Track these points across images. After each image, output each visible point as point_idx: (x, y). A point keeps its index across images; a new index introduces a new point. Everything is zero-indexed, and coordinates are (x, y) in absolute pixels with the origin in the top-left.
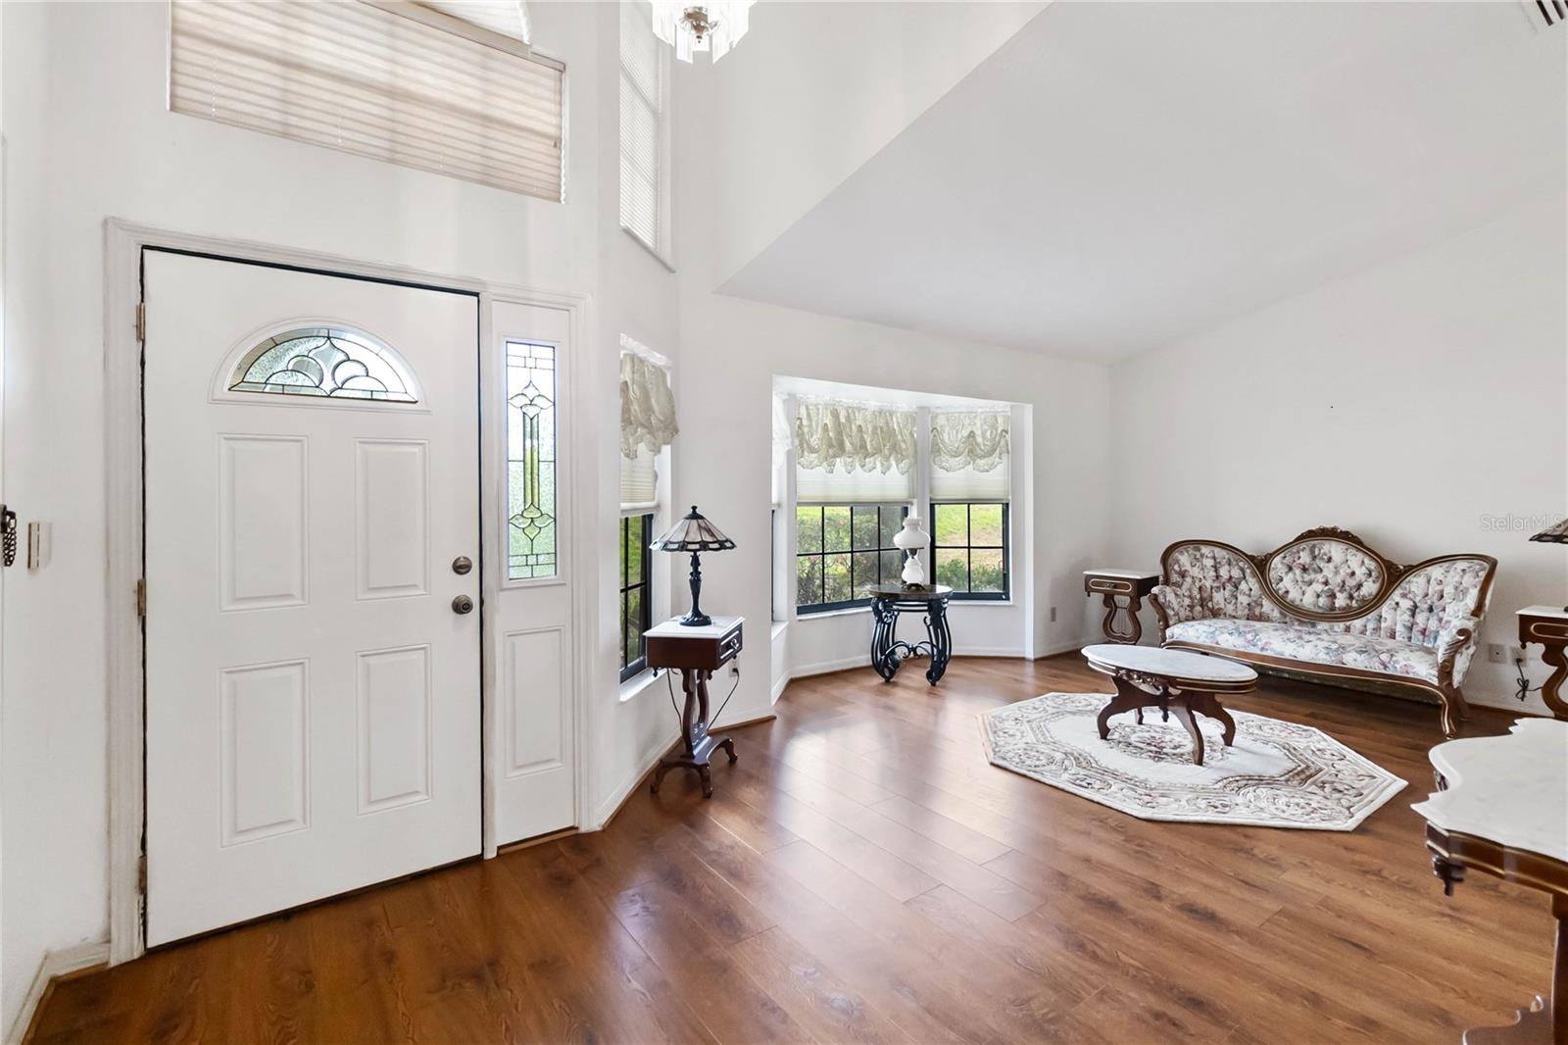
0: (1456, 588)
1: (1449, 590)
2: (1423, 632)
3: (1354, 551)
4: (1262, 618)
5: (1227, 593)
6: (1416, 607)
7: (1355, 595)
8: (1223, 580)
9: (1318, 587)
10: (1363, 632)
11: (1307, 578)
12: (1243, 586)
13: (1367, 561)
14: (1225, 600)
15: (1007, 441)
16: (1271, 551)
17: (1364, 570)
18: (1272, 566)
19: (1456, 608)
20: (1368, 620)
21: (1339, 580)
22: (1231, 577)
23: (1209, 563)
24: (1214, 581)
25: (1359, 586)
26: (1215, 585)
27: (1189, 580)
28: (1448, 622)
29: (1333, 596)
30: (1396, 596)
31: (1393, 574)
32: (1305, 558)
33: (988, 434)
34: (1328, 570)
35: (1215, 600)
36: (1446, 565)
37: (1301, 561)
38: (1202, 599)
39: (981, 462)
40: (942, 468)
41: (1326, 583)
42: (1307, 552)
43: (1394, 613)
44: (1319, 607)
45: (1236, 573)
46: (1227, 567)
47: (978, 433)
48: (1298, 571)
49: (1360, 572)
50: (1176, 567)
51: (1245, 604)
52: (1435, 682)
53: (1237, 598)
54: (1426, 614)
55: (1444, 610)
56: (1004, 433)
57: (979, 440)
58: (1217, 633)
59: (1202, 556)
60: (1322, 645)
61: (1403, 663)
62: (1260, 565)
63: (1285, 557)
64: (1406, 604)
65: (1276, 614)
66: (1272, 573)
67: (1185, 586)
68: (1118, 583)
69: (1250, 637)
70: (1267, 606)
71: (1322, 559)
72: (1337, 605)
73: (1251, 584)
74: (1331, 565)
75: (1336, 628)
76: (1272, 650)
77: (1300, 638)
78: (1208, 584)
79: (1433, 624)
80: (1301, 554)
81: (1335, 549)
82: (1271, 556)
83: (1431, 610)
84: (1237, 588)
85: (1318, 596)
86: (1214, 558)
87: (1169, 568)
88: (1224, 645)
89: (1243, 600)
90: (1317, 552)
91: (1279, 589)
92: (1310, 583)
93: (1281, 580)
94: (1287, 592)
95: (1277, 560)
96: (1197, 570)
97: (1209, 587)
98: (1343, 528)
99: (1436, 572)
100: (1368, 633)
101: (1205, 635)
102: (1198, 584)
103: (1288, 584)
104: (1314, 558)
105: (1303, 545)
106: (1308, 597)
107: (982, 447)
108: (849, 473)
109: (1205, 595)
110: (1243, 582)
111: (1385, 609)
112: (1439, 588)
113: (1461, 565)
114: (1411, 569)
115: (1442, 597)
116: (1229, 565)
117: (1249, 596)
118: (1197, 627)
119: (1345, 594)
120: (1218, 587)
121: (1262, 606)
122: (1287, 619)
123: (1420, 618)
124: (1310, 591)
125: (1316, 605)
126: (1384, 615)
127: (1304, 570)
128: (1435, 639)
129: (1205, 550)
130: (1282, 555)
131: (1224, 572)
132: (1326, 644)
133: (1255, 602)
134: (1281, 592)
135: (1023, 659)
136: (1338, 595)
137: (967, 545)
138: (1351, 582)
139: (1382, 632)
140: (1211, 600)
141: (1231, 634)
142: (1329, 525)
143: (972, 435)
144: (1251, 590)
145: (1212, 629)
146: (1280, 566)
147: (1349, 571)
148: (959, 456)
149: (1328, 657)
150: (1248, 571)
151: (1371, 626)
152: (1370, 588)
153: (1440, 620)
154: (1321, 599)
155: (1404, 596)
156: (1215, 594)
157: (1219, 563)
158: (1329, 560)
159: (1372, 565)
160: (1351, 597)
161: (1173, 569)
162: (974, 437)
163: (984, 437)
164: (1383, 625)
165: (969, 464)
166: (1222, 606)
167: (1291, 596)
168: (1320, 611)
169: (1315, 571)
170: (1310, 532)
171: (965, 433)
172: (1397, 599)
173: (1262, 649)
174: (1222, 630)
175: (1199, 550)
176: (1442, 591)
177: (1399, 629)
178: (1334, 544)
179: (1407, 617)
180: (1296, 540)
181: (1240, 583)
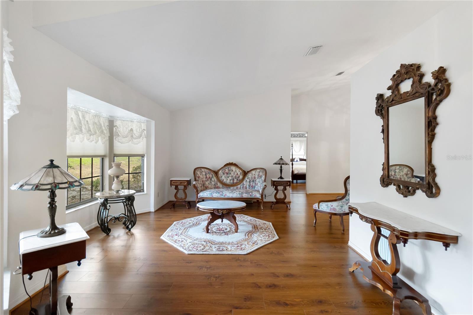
0: (258, 176)
1: (256, 176)
2: (252, 186)
3: (238, 168)
4: (218, 188)
5: (209, 182)
6: (250, 181)
7: (238, 179)
8: (208, 178)
9: (230, 178)
10: (240, 188)
11: (228, 176)
12: (213, 179)
13: (240, 171)
14: (209, 184)
15: (145, 133)
16: (219, 169)
17: (240, 173)
18: (219, 173)
19: (259, 180)
20: (241, 185)
21: (235, 176)
22: (209, 177)
23: (204, 173)
24: (206, 179)
25: (239, 177)
26: (206, 180)
27: (200, 179)
28: (257, 184)
29: (234, 180)
30: (246, 178)
31: (245, 173)
32: (227, 171)
33: (138, 130)
34: (232, 174)
35: (206, 184)
36: (255, 170)
37: (226, 171)
38: (203, 184)
39: (135, 141)
40: (119, 142)
41: (232, 177)
42: (228, 169)
43: (246, 183)
44: (231, 183)
45: (211, 176)
46: (208, 174)
47: (134, 129)
48: (226, 174)
49: (239, 173)
50: (197, 175)
51: (214, 184)
52: (260, 198)
53: (211, 183)
54: (252, 182)
55: (256, 181)
56: (144, 130)
57: (135, 132)
58: (212, 193)
59: (202, 171)
60: (238, 193)
61: (254, 194)
62: (216, 173)
63: (222, 171)
64: (248, 180)
65: (221, 186)
66: (219, 175)
67: (200, 181)
68: (181, 182)
69: (221, 193)
70: (219, 184)
71: (231, 171)
72: (235, 182)
73: (214, 179)
74: (233, 172)
75: (235, 188)
76: (227, 196)
77: (232, 192)
78: (204, 179)
79: (254, 185)
80: (226, 170)
81: (233, 168)
82: (219, 170)
83: (253, 181)
84: (211, 180)
85: (230, 180)
86: (205, 172)
87: (196, 176)
88: (214, 197)
89: (213, 183)
90: (229, 169)
91: (222, 179)
92: (228, 177)
93: (222, 177)
94: (223, 180)
95: (221, 171)
96: (202, 175)
97: (204, 180)
98: (234, 163)
99: (253, 172)
100: (241, 188)
101: (209, 194)
102: (202, 180)
103: (223, 178)
104: (229, 170)
105: (226, 167)
106: (228, 181)
107: (136, 135)
108: (82, 142)
109: (204, 183)
110: (213, 178)
111: (244, 182)
112: (254, 176)
113: (258, 170)
114: (248, 172)
115: (255, 178)
116: (209, 174)
117: (214, 182)
118: (206, 192)
119: (236, 179)
120: (207, 180)
121: (218, 184)
122: (224, 187)
123: (251, 183)
124: (229, 179)
125: (230, 182)
126: (244, 183)
127: (227, 174)
128: (255, 188)
129: (203, 170)
130: (221, 170)
131: (208, 176)
132: (239, 192)
133: (216, 183)
134: (222, 180)
135: (150, 212)
136: (235, 180)
137: (128, 173)
138: (237, 176)
139: (244, 188)
140: (205, 184)
141: (216, 193)
142: (231, 162)
143: (132, 130)
144: (214, 180)
145: (211, 193)
146: (221, 173)
147: (237, 173)
148: (127, 137)
149: (239, 196)
150: (214, 175)
151: (242, 187)
152: (241, 177)
153: (255, 183)
154: (231, 181)
155: (248, 179)
156: (206, 182)
157: (206, 173)
158: (232, 171)
159: (241, 172)
160: (237, 180)
161: (197, 176)
162: (132, 131)
163: (137, 131)
164: (244, 186)
165: (130, 141)
166: (208, 185)
167: (224, 181)
168: (231, 184)
169: (230, 174)
170: (227, 164)
171: (130, 129)
172: (247, 179)
173: (224, 196)
174: (213, 192)
175: (201, 170)
176: (255, 176)
177: (247, 186)
178: (233, 167)
179: (249, 183)
180: (224, 166)
181: (212, 178)
